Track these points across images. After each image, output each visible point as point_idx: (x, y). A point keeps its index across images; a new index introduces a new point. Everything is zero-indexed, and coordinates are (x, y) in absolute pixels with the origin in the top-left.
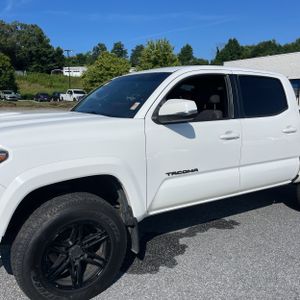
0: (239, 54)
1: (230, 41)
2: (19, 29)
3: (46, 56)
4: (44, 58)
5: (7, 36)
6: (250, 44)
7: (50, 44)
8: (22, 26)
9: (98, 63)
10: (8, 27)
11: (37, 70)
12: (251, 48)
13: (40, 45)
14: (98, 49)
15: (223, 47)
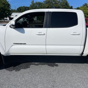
2: (61, 1)
5: (57, 4)
7: (69, 5)
10: (58, 1)
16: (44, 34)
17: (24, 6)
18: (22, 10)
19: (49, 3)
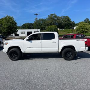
2: (63, 18)
3: (69, 24)
4: (69, 25)
5: (60, 20)
7: (71, 21)
8: (64, 17)
9: (79, 25)
10: (60, 18)
11: (67, 28)
13: (68, 21)
14: (86, 20)
16: (40, 43)
17: (28, 23)
18: (26, 27)
19: (52, 20)
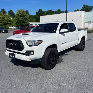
0: (43, 14)
1: (40, 9)
6: (46, 11)
12: (46, 12)
15: (38, 11)
